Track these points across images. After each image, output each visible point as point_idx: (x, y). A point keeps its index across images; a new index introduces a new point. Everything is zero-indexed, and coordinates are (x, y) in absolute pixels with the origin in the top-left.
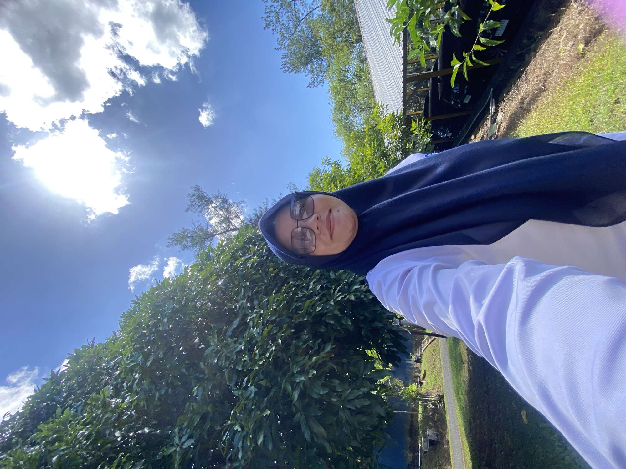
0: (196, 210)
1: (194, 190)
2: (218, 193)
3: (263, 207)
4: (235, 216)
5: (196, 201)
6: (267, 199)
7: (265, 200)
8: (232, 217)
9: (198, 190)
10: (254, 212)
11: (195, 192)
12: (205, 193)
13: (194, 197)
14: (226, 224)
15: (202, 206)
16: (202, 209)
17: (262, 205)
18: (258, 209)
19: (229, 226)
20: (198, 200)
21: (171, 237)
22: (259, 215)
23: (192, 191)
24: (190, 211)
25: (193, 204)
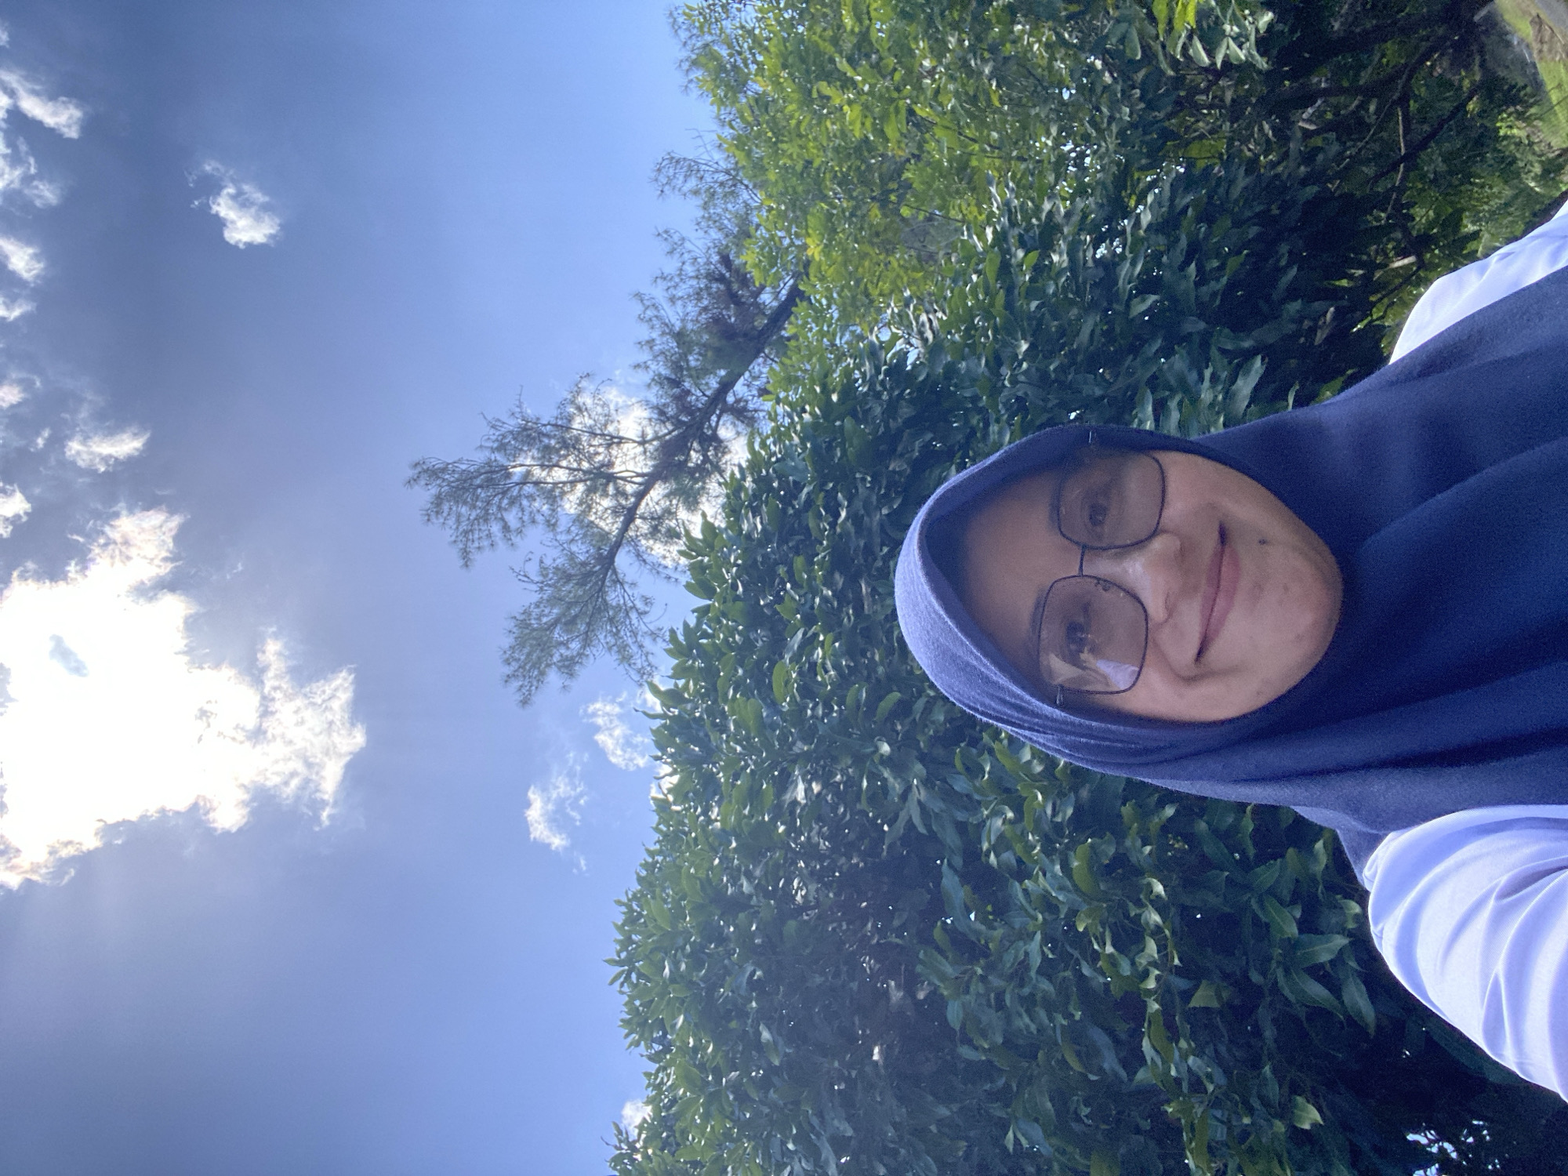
0: (489, 536)
1: (423, 482)
2: (493, 427)
3: (654, 335)
4: (609, 446)
5: (464, 510)
6: (639, 296)
7: (638, 308)
8: (599, 458)
9: (435, 473)
10: (646, 377)
11: (434, 491)
12: (460, 461)
13: (446, 507)
14: (605, 494)
15: (493, 509)
16: (502, 519)
17: (644, 333)
18: (645, 356)
19: (620, 493)
20: (465, 503)
21: (508, 670)
22: (665, 372)
23: (424, 494)
24: (476, 556)
25: (464, 526)
